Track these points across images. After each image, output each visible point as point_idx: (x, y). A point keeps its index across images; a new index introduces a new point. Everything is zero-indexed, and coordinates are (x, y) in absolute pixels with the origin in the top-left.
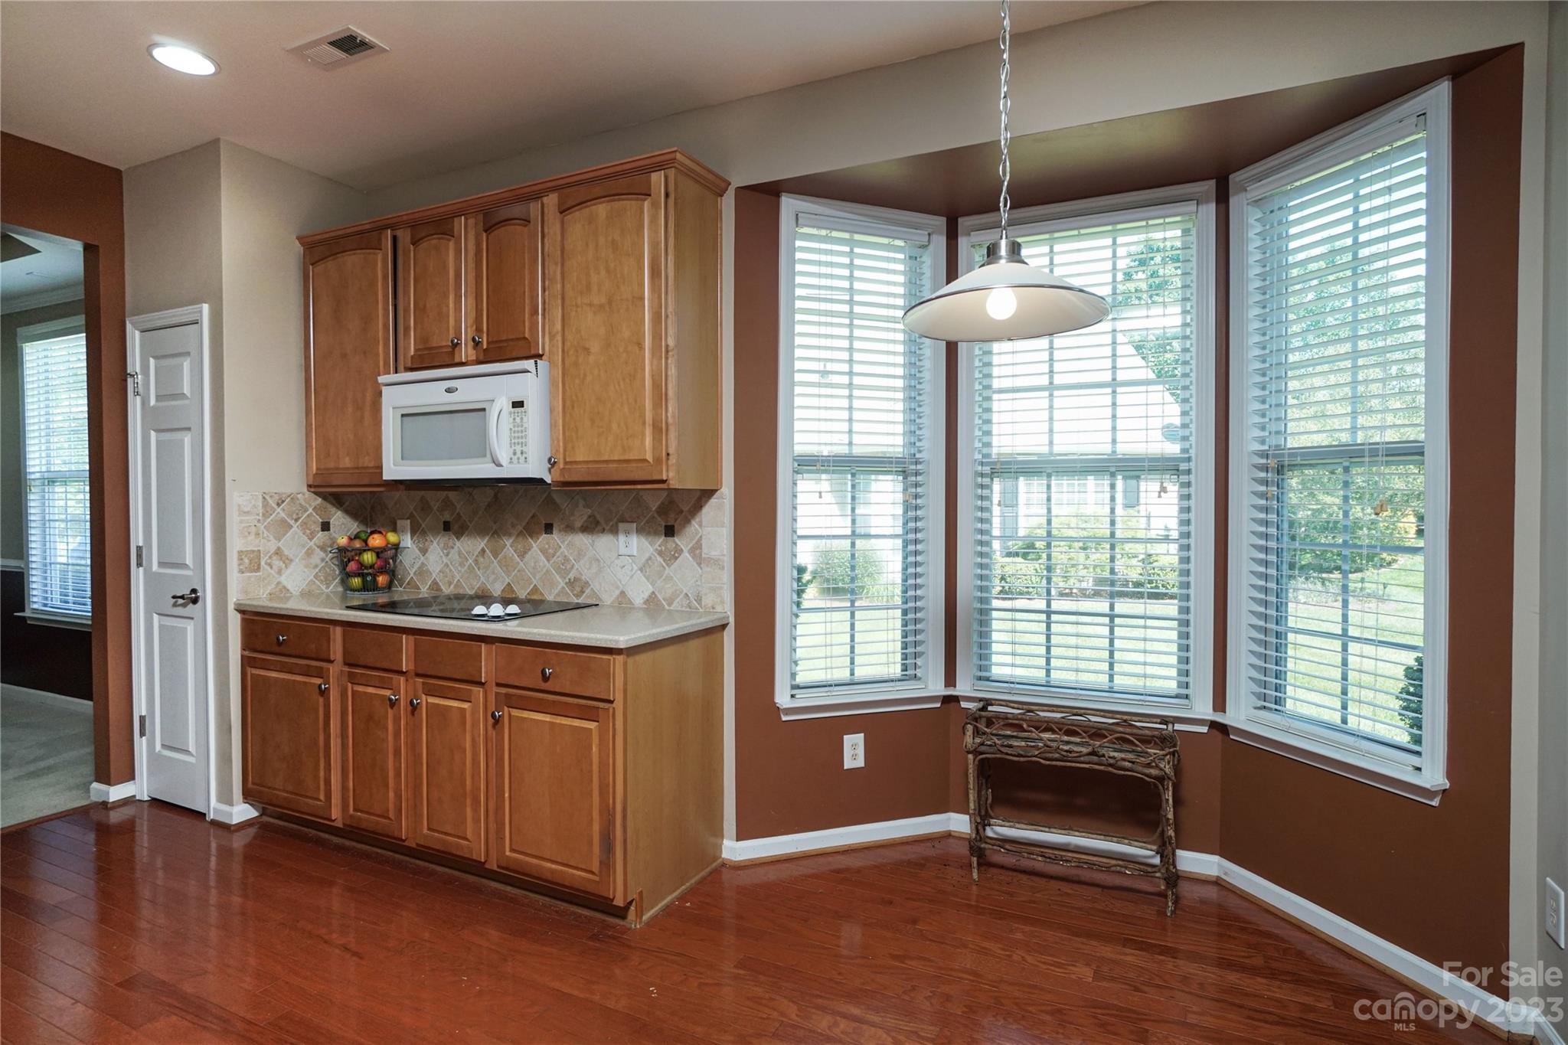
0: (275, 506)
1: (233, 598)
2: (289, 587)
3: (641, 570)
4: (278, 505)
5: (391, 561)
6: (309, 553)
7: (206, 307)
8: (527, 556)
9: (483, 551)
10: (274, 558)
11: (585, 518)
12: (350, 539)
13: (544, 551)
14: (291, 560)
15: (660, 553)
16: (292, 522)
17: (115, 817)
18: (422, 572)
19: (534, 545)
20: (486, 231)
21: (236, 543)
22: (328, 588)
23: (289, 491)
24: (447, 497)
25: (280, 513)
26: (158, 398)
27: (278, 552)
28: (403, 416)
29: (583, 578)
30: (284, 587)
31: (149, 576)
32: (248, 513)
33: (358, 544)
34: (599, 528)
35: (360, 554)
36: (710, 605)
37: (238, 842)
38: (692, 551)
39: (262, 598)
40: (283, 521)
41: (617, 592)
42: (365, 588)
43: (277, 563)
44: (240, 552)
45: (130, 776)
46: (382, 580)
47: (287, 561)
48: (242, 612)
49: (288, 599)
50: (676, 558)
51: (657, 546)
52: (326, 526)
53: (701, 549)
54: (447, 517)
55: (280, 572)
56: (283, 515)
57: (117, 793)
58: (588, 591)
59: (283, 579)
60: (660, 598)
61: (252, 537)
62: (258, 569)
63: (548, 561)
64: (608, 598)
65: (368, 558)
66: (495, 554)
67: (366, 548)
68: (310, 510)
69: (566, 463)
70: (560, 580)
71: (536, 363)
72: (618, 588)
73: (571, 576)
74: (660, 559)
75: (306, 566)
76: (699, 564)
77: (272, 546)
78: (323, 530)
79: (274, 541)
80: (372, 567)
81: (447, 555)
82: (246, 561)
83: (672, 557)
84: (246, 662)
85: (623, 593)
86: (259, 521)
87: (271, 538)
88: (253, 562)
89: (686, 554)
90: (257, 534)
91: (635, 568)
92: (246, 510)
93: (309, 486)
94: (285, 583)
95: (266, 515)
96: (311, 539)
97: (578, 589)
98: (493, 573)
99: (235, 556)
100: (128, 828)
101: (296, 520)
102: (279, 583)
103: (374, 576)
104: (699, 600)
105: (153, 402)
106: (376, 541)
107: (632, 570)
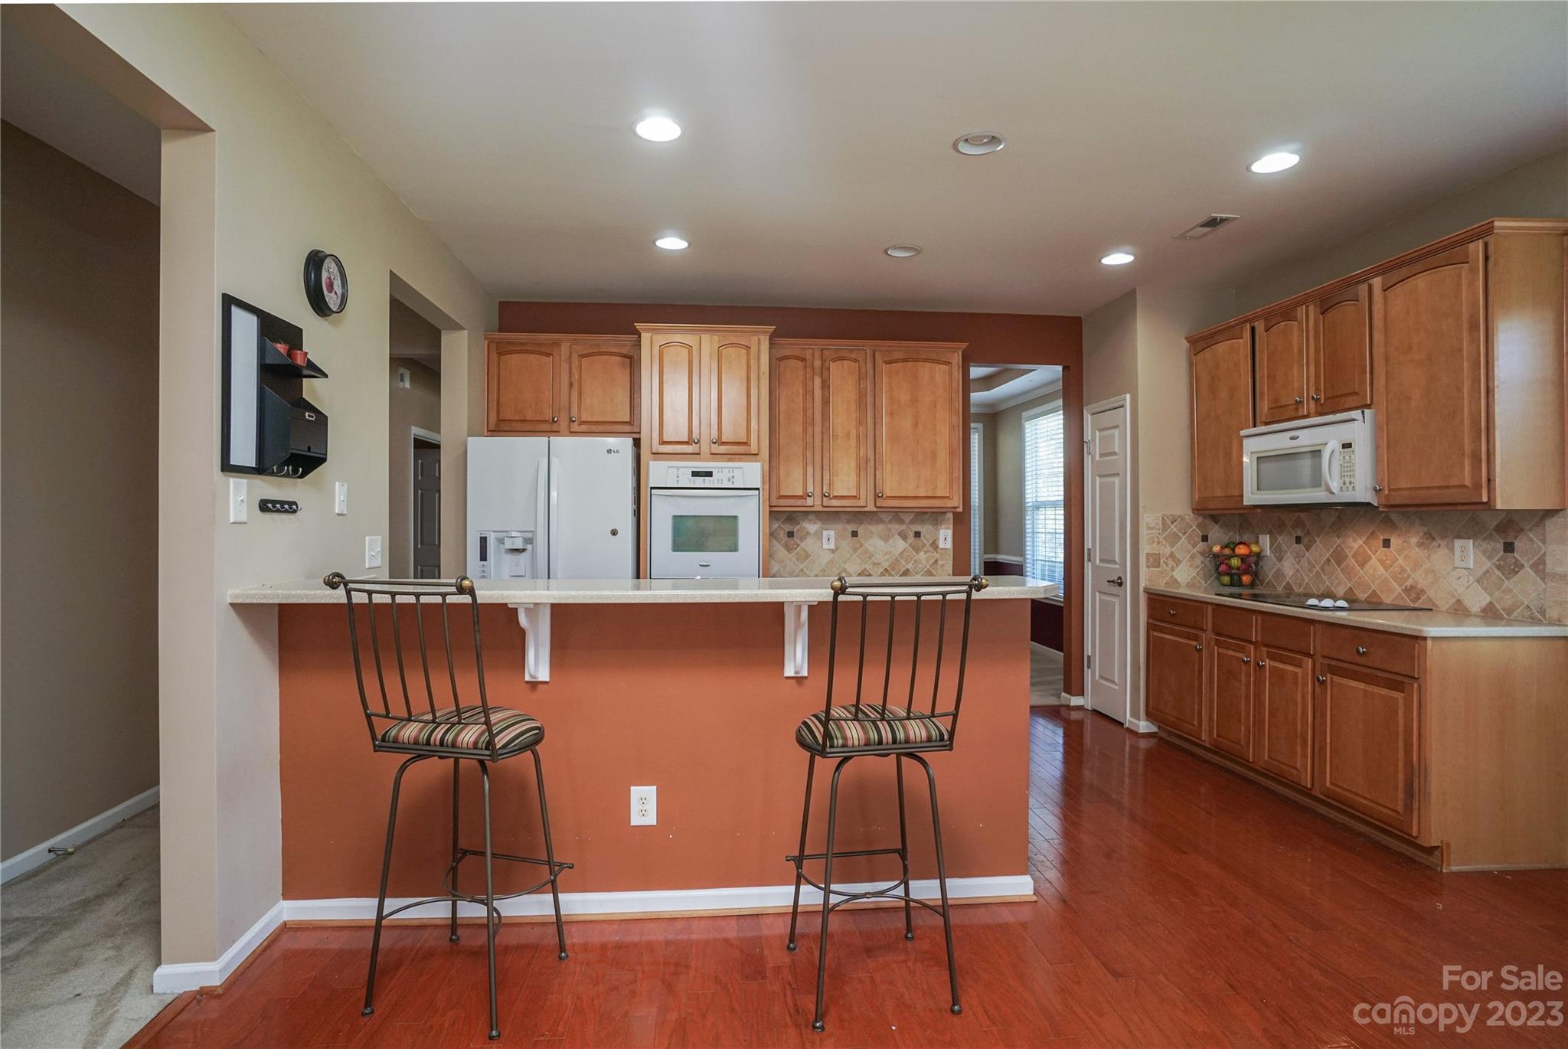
0: (1170, 523)
1: (1142, 585)
2: (1179, 579)
3: (1478, 582)
4: (1172, 523)
5: (1253, 565)
6: (1192, 557)
7: (1128, 396)
8: (1367, 567)
9: (1328, 560)
10: (1169, 559)
11: (1421, 535)
12: (1222, 548)
13: (1382, 562)
14: (1181, 562)
15: (1499, 567)
16: (1181, 535)
17: (1075, 716)
18: (1279, 574)
19: (1373, 557)
20: (1322, 313)
21: (1145, 549)
22: (1206, 583)
23: (1180, 514)
24: (1299, 517)
25: (1173, 528)
26: (1101, 455)
27: (1172, 555)
28: (1259, 459)
29: (1419, 586)
30: (1176, 580)
31: (1095, 567)
32: (1152, 528)
33: (1227, 551)
34: (1435, 544)
35: (1229, 559)
36: (1553, 618)
37: (1143, 744)
38: (1534, 567)
39: (1161, 586)
40: (1176, 534)
41: (1453, 600)
42: (1232, 584)
43: (1171, 563)
44: (1148, 554)
45: (1081, 693)
46: (1246, 579)
47: (1178, 562)
48: (1150, 595)
49: (1178, 588)
50: (1517, 573)
51: (1494, 561)
52: (1205, 539)
53: (1544, 565)
54: (1299, 533)
55: (1173, 569)
56: (1175, 530)
57: (1075, 702)
58: (1423, 598)
59: (1174, 574)
60: (1499, 608)
61: (1155, 545)
62: (1159, 566)
63: (1386, 570)
64: (1444, 603)
65: (1235, 562)
67: (1234, 555)
68: (1194, 527)
69: (1390, 490)
70: (1397, 587)
71: (1363, 413)
72: (1454, 596)
73: (1408, 584)
74: (1498, 573)
75: (1191, 566)
76: (1543, 579)
77: (1168, 550)
78: (1203, 541)
79: (1169, 547)
80: (1238, 569)
81: (1299, 563)
82: (1151, 560)
83: (1512, 571)
84: (1150, 627)
85: (1459, 602)
86: (1159, 534)
87: (1168, 545)
88: (1155, 560)
89: (1527, 569)
90: (1159, 542)
91: (1472, 579)
92: (1152, 526)
93: (1193, 510)
94: (1176, 577)
95: (1164, 530)
96: (1194, 548)
97: (1414, 595)
98: (1337, 578)
99: (1144, 555)
100: (1080, 723)
101: (1184, 534)
102: (1172, 576)
103: (1240, 576)
104: (1541, 612)
105: (1098, 458)
106: (1242, 550)
107: (1468, 581)
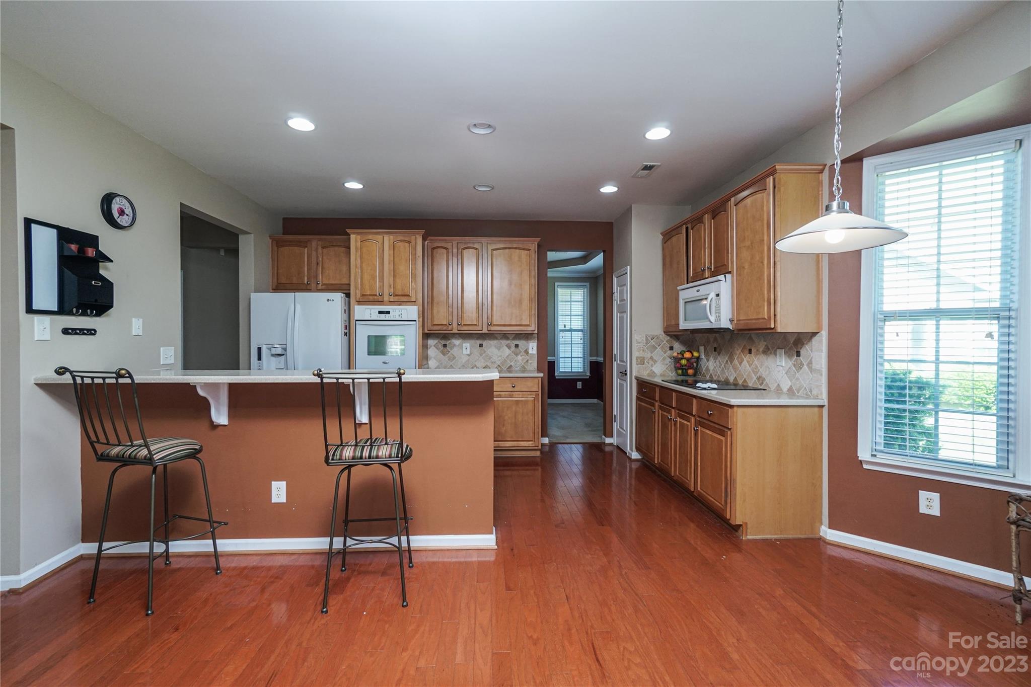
0: (651, 340)
1: (634, 375)
2: (655, 372)
3: (786, 373)
4: (652, 339)
5: (695, 364)
6: (664, 359)
7: (629, 267)
8: (742, 364)
9: (727, 361)
10: (650, 360)
11: (764, 346)
12: (678, 353)
13: (748, 362)
14: (656, 362)
15: (794, 365)
16: (657, 346)
17: (607, 449)
18: (707, 369)
19: (745, 359)
20: (713, 219)
21: (636, 354)
22: (672, 374)
23: (656, 334)
24: (715, 336)
25: (653, 342)
26: (620, 301)
27: (651, 358)
28: (685, 302)
29: (763, 376)
30: (654, 372)
31: (617, 364)
32: (640, 343)
33: (680, 356)
34: (769, 352)
35: (680, 360)
36: (815, 395)
38: (808, 365)
39: (645, 375)
40: (654, 346)
41: (777, 384)
42: (683, 375)
43: (651, 362)
44: (637, 357)
45: (612, 436)
46: (690, 372)
47: (655, 362)
48: (637, 380)
49: (655, 376)
50: (801, 368)
51: (793, 362)
52: (671, 348)
53: (812, 364)
54: (715, 345)
55: (652, 366)
56: (654, 343)
57: (608, 440)
58: (765, 383)
59: (653, 368)
60: (794, 389)
61: (642, 351)
62: (644, 364)
63: (750, 367)
64: (773, 387)
65: (684, 362)
66: (731, 363)
67: (683, 358)
68: (665, 342)
69: (737, 320)
70: (754, 376)
71: (725, 276)
72: (776, 382)
73: (758, 375)
74: (794, 369)
75: (663, 364)
76: (811, 372)
77: (649, 355)
78: (670, 350)
79: (649, 353)
80: (686, 365)
81: (715, 362)
82: (639, 360)
83: (799, 367)
84: (638, 399)
85: (778, 385)
86: (644, 346)
87: (649, 352)
88: (641, 361)
89: (805, 366)
90: (643, 351)
91: (784, 372)
92: (639, 341)
93: (664, 332)
94: (654, 370)
95: (647, 343)
96: (665, 354)
97: (761, 382)
98: (730, 371)
99: (635, 358)
100: (611, 453)
101: (659, 346)
102: (651, 370)
103: (687, 370)
104: (811, 391)
105: (619, 303)
106: (687, 355)
107: (782, 374)
